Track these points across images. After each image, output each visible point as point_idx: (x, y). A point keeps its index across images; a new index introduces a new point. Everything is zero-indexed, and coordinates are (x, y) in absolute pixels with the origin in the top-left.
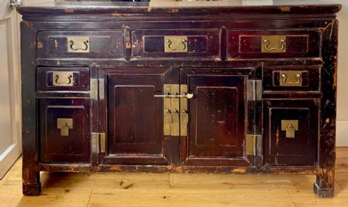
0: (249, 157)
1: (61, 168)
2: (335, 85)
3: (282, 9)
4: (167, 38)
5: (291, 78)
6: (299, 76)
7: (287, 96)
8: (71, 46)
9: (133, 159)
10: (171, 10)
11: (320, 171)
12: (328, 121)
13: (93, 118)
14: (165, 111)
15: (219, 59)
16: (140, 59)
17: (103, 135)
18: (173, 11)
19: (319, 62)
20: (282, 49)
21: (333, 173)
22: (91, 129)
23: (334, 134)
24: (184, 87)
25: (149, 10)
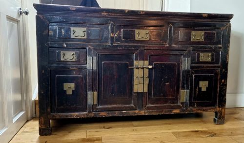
1: (67, 116)
2: (227, 61)
3: (203, 15)
4: (137, 31)
5: (206, 57)
6: (210, 55)
7: (203, 67)
8: (74, 34)
9: (114, 108)
10: (140, 12)
11: (218, 109)
12: (223, 81)
13: (89, 82)
14: (135, 77)
15: (167, 45)
16: (120, 44)
17: (95, 93)
18: (141, 13)
19: (220, 48)
20: (202, 39)
21: (225, 110)
23: (226, 88)
24: (147, 62)
25: (126, 12)
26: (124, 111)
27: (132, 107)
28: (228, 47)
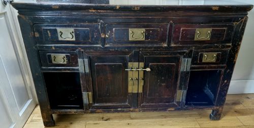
0: (177, 102)
1: (66, 112)
2: (235, 61)
3: (213, 8)
4: (130, 30)
5: (209, 57)
6: (215, 55)
7: (206, 68)
8: (61, 36)
9: (110, 106)
10: (134, 8)
11: (215, 108)
12: (226, 81)
13: (83, 84)
14: (130, 79)
15: (166, 45)
16: (112, 46)
17: (90, 93)
18: (136, 9)
19: (229, 46)
20: (208, 38)
21: (222, 109)
22: (82, 90)
23: (228, 89)
24: (142, 64)
25: (118, 8)
26: (119, 109)
27: (127, 105)
28: (239, 45)
